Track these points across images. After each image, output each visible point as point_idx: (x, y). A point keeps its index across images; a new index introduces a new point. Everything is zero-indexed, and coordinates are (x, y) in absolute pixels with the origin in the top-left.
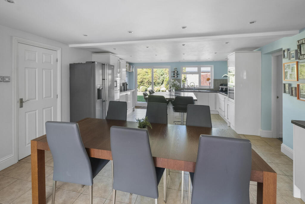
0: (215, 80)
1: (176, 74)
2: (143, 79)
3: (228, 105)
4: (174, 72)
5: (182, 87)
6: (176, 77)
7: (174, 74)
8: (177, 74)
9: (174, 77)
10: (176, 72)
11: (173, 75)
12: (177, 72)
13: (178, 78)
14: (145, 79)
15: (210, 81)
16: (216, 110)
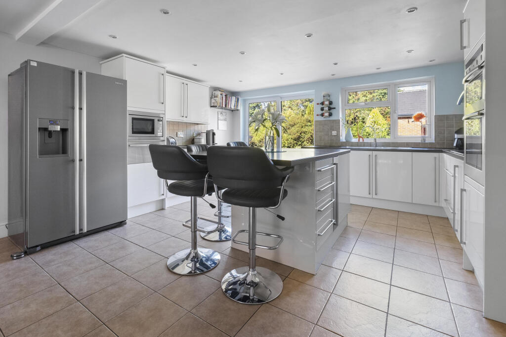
0: (440, 119)
1: (326, 109)
2: (301, 134)
3: (462, 190)
4: (323, 103)
5: (343, 138)
6: (327, 114)
7: (322, 109)
8: (330, 109)
9: (322, 115)
10: (327, 103)
11: (320, 112)
12: (331, 103)
13: (332, 118)
14: (305, 133)
15: (423, 120)
16: (437, 204)
